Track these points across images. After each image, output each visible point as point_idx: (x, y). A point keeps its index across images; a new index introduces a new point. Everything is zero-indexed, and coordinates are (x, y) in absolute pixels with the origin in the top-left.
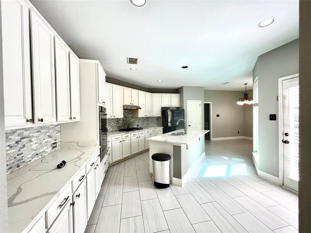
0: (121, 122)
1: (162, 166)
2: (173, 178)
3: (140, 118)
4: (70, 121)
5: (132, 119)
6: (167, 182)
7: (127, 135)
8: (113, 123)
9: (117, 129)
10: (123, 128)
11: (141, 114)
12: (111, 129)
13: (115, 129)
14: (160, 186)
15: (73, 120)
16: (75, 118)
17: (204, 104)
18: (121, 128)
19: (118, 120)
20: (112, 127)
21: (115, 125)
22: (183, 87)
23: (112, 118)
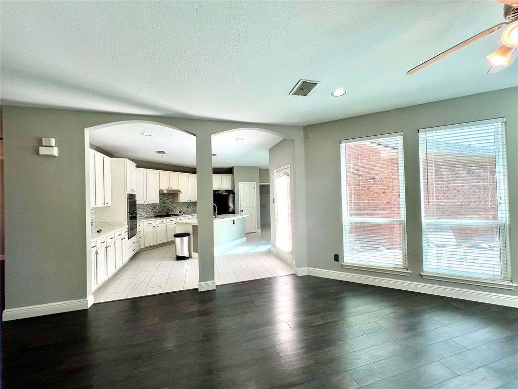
0: (157, 207)
1: (182, 242)
2: (193, 253)
3: (184, 203)
4: (104, 206)
5: (172, 204)
6: (186, 255)
7: (161, 221)
8: (148, 209)
9: (153, 216)
10: (160, 214)
11: (182, 198)
12: (146, 215)
13: (151, 215)
14: (180, 258)
15: (106, 205)
16: (107, 204)
17: (260, 185)
18: (157, 214)
19: (154, 205)
20: (147, 213)
21: (150, 210)
22: (233, 167)
23: (146, 203)
